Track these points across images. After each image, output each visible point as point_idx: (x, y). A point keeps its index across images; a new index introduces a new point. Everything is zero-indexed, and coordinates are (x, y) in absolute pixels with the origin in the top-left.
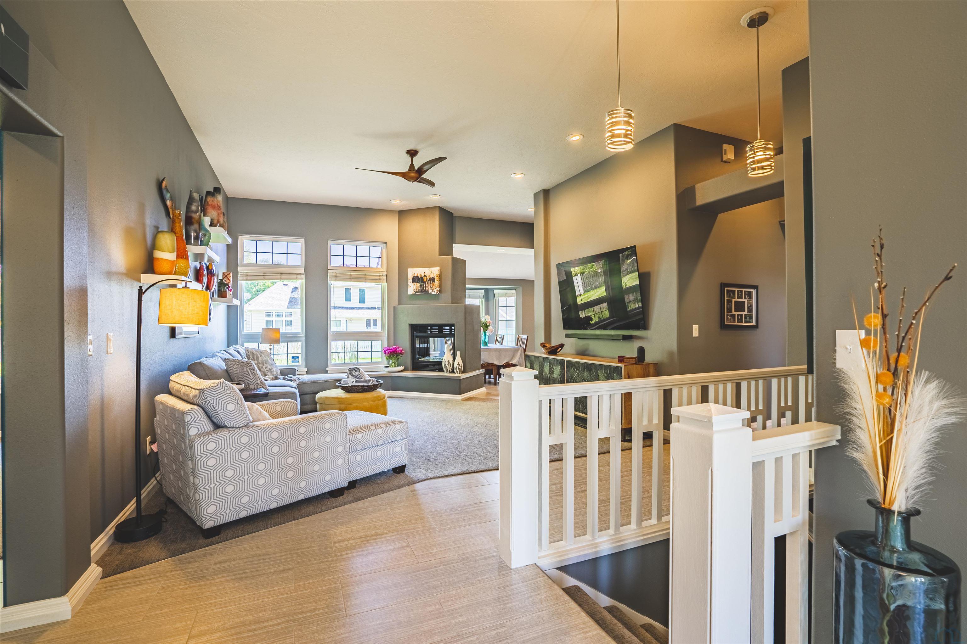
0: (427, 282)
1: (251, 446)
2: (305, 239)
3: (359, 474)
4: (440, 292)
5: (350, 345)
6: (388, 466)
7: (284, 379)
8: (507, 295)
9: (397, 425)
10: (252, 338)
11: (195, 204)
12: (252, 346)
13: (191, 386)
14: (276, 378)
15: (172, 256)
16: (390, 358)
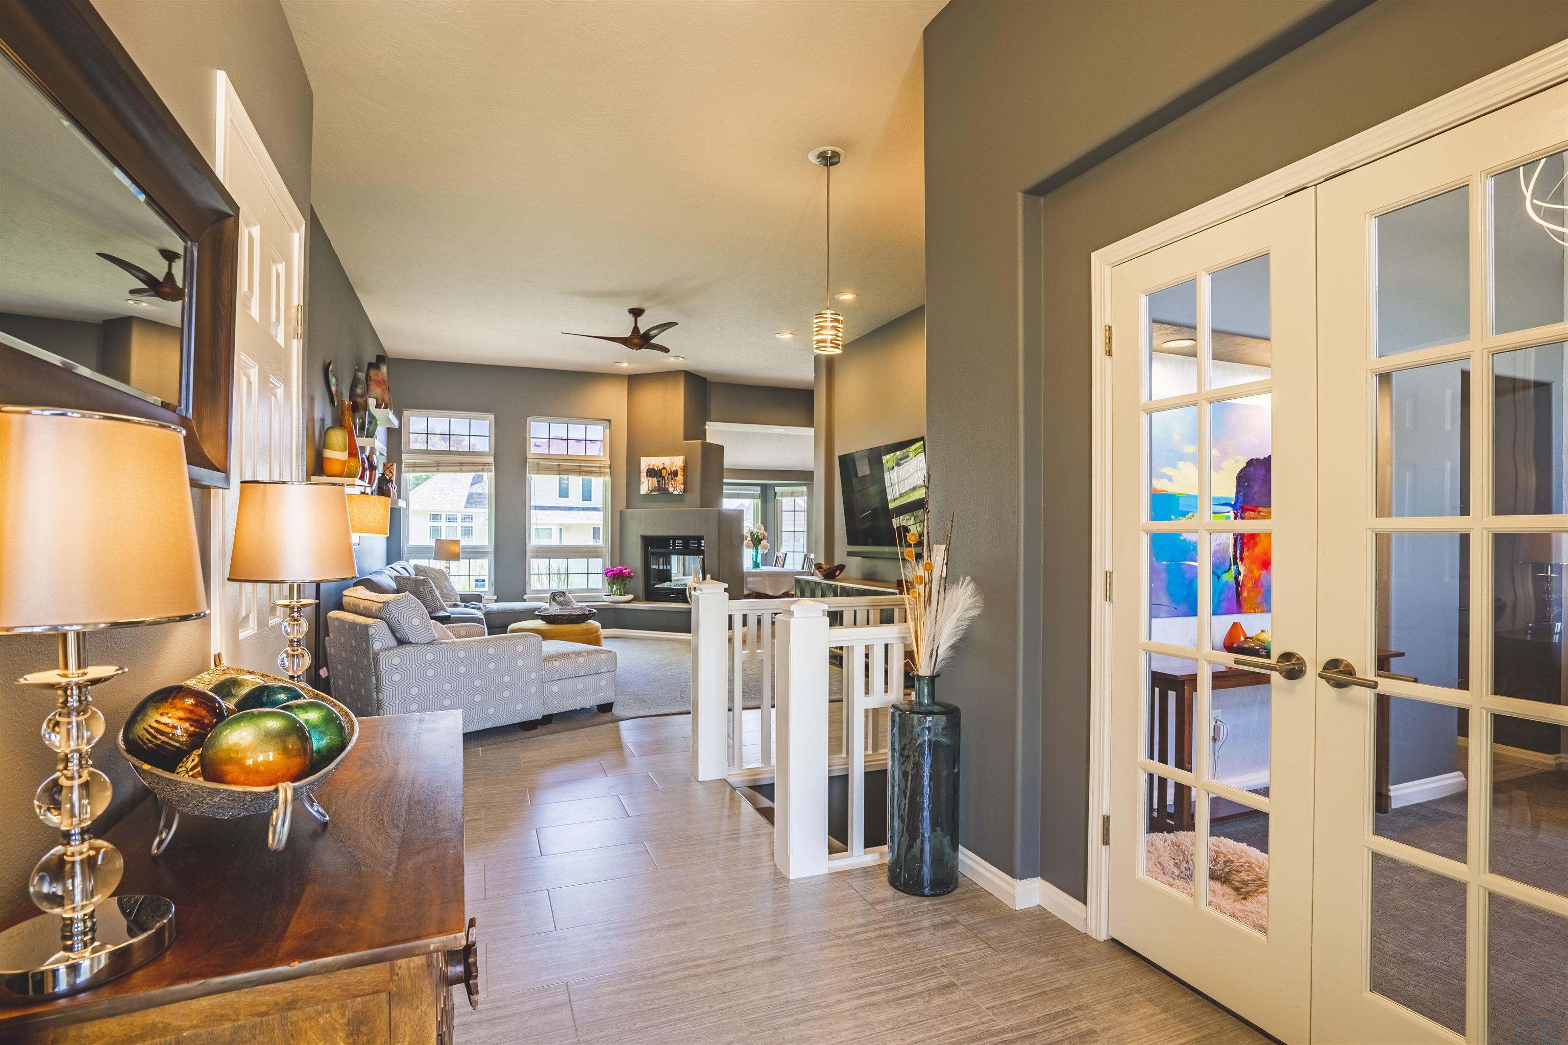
0: (666, 477)
1: (437, 664)
2: (495, 416)
3: (556, 707)
4: (685, 490)
5: (558, 564)
6: (592, 702)
7: (466, 606)
8: (794, 494)
9: (603, 655)
10: (420, 552)
11: (360, 386)
12: (423, 563)
13: (373, 599)
14: (456, 606)
15: (343, 456)
16: (614, 583)
